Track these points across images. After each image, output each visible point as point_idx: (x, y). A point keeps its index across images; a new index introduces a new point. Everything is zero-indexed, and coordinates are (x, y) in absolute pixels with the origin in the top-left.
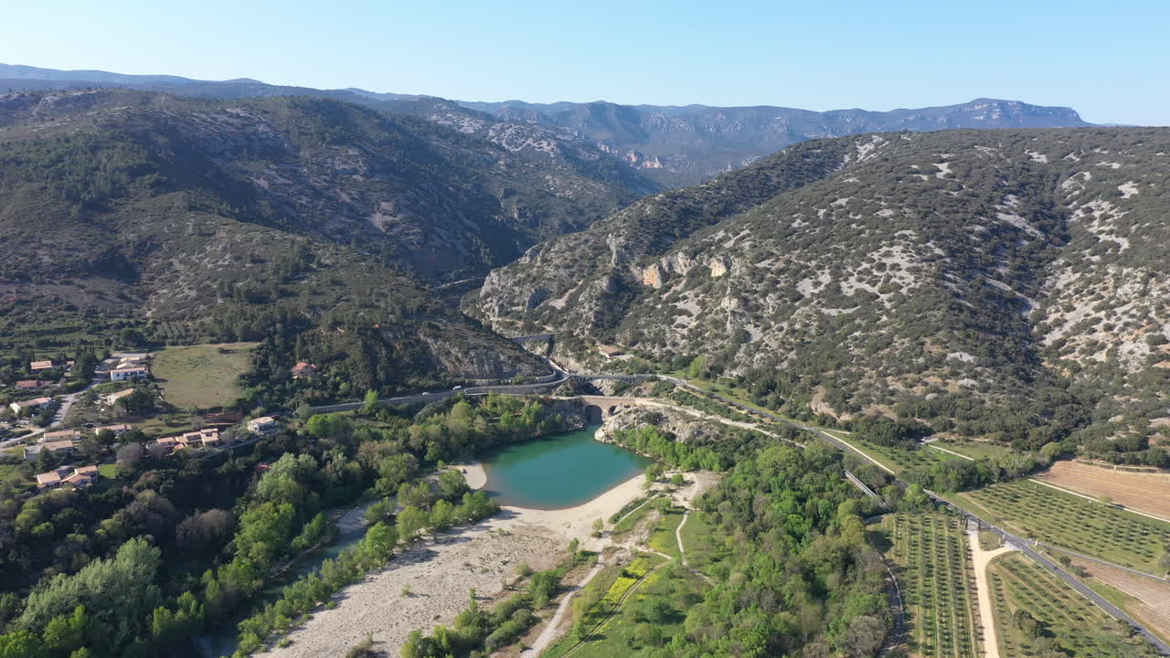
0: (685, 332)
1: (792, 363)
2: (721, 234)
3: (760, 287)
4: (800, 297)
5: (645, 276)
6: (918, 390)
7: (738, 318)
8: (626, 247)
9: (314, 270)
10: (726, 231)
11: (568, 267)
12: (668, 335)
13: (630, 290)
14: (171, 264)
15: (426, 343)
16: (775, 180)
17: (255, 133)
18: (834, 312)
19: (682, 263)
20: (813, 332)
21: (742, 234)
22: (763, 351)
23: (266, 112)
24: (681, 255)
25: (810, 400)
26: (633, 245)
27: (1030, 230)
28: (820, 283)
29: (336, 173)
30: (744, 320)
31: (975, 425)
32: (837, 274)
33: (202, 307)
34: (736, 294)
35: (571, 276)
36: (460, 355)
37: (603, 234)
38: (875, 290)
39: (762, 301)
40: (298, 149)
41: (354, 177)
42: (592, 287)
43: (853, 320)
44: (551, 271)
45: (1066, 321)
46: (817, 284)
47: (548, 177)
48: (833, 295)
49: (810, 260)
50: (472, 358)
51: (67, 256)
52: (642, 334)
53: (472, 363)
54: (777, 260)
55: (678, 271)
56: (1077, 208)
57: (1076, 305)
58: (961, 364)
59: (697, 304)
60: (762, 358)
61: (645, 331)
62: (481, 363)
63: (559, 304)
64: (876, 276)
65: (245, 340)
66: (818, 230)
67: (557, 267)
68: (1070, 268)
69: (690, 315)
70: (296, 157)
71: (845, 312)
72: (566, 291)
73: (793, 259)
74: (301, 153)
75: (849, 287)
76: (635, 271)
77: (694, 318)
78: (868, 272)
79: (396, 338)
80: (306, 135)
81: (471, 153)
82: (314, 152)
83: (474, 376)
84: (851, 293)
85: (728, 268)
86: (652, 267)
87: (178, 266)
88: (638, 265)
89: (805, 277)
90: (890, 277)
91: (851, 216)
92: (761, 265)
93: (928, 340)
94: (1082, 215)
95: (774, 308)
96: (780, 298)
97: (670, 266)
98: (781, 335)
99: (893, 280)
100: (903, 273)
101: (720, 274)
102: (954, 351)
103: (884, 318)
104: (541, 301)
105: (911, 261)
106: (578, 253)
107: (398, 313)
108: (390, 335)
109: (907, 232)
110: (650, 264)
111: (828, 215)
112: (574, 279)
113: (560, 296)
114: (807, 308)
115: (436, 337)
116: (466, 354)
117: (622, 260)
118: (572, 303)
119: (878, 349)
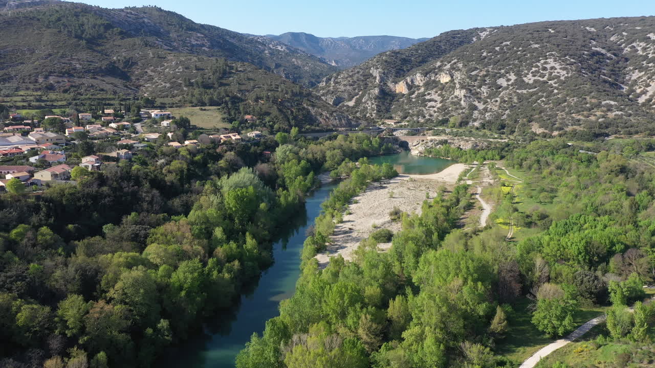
0: (436, 109)
1: (509, 116)
2: (439, 64)
3: (476, 83)
4: (501, 87)
5: (397, 88)
6: (593, 118)
7: (468, 99)
8: (384, 73)
9: (235, 73)
10: (442, 62)
11: (351, 85)
12: (425, 112)
13: (390, 95)
14: (147, 72)
15: (307, 109)
16: (443, 47)
17: (144, 22)
18: (525, 91)
19: (419, 79)
20: (516, 101)
21: (453, 62)
22: (490, 111)
23: (145, 13)
24: (418, 75)
25: (531, 129)
26: (387, 73)
27: (609, 55)
28: (510, 80)
29: (193, 46)
30: (471, 99)
31: (632, 130)
32: (518, 74)
33: (176, 92)
34: (462, 87)
35: (354, 89)
36: (328, 115)
37: (367, 69)
38: (545, 79)
39: (479, 90)
40: (169, 32)
41: (203, 48)
42: (369, 94)
43: (537, 94)
44: (342, 88)
45: (648, 91)
46: (508, 80)
47: (294, 60)
48: (520, 84)
49: (500, 69)
50: (335, 116)
51: (89, 65)
52: (409, 113)
53: (335, 119)
54: (481, 71)
55: (417, 83)
56: (626, 47)
57: (651, 84)
58: (612, 106)
59: (439, 96)
60: (491, 115)
61: (410, 111)
62: (340, 120)
63: (351, 103)
64: (542, 73)
65: (211, 105)
66: (498, 56)
67: (345, 85)
68: (637, 71)
69: (436, 101)
70: (168, 37)
71: (531, 90)
72: (353, 97)
73: (490, 70)
74: (171, 35)
75: (529, 79)
76: (391, 85)
77: (438, 102)
78: (537, 72)
79: (292, 106)
80: (172, 25)
81: (249, 46)
82: (179, 34)
83: (337, 126)
84: (531, 82)
85: (452, 77)
86: (402, 82)
87: (150, 73)
88: (393, 82)
89: (500, 78)
90: (552, 73)
91: (515, 48)
92: (473, 73)
93: (588, 98)
94: (629, 50)
95: (487, 93)
96: (489, 88)
97: (412, 81)
98: (498, 104)
99: (553, 74)
100: (559, 70)
101: (447, 81)
102: (605, 100)
103: (556, 91)
104: (339, 103)
105: (561, 65)
106: (355, 78)
107: (290, 93)
108: (289, 104)
109: (553, 53)
110: (400, 81)
111: (502, 49)
112: (357, 91)
113: (350, 100)
114: (508, 91)
115: (313, 106)
116: (331, 114)
117: (382, 80)
118: (358, 102)
119: (560, 104)
